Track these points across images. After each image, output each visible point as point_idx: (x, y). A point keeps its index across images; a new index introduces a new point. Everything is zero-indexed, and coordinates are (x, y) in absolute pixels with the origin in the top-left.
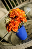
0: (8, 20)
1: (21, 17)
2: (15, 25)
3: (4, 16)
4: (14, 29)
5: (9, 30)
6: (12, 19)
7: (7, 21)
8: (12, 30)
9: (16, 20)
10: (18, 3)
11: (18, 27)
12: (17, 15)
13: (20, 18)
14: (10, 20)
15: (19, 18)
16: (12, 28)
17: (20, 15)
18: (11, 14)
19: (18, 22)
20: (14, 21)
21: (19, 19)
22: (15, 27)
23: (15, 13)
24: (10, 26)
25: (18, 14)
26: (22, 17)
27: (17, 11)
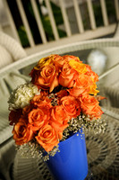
0: (26, 95)
1: (81, 96)
2: (50, 121)
3: (8, 68)
4: (44, 136)
5: (21, 135)
6: (42, 91)
7: (20, 96)
8: (34, 141)
9: (60, 103)
10: (67, 27)
11: (61, 134)
12: (66, 83)
13: (77, 100)
14: (34, 95)
15: (72, 98)
16: (38, 131)
17: (78, 84)
18: (42, 74)
19: (67, 113)
20: (50, 104)
21: (72, 103)
22: (49, 132)
23: (60, 73)
24: (30, 121)
25: (70, 78)
26: (85, 96)
27: (70, 68)
